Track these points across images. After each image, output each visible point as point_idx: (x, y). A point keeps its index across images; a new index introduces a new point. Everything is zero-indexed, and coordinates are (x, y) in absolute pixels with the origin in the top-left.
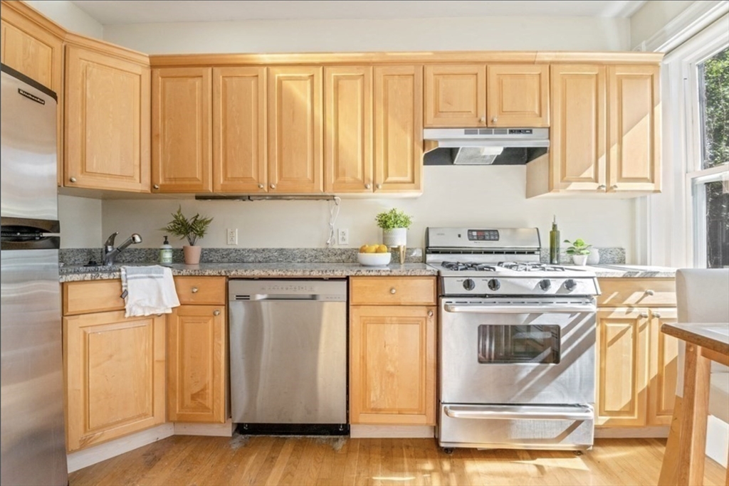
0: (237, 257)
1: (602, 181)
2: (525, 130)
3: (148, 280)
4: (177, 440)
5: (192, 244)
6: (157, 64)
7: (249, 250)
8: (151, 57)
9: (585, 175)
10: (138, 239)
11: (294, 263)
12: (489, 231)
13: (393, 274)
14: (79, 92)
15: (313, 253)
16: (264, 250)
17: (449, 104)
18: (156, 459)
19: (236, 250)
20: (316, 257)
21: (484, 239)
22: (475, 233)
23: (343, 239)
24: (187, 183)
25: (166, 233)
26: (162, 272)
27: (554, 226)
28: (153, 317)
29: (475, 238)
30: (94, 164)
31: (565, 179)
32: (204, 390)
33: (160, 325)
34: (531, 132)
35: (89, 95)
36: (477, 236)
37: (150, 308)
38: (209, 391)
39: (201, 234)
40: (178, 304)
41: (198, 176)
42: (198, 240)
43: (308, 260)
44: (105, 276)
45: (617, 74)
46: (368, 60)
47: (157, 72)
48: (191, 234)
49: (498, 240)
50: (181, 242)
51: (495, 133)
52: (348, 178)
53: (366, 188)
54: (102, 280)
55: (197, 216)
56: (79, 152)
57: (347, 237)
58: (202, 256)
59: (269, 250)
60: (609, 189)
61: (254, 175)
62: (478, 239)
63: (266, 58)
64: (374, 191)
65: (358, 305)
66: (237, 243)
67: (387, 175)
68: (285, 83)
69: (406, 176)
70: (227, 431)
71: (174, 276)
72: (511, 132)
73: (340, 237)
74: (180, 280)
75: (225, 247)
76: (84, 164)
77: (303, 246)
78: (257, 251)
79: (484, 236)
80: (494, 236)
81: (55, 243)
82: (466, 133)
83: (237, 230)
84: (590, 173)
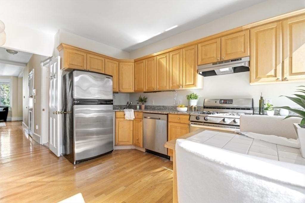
0: (153, 108)
1: (279, 76)
2: (238, 59)
3: (129, 112)
4: (135, 150)
5: (143, 104)
6: (136, 61)
7: (156, 106)
8: (134, 60)
9: (269, 74)
10: (131, 103)
11: (166, 110)
12: (229, 100)
13: (178, 113)
14: (121, 72)
15: (171, 107)
16: (159, 106)
17: (206, 55)
18: (130, 152)
19: (153, 106)
20: (172, 109)
21: (226, 103)
22: (223, 101)
23: (180, 103)
24: (140, 89)
25: (138, 102)
26: (132, 110)
27: (261, 98)
28: (130, 120)
29: (222, 103)
30: (124, 87)
31: (258, 77)
32: (139, 139)
33: (132, 122)
34: (241, 59)
35: (123, 72)
36: (223, 102)
37: (129, 118)
38: (140, 139)
39: (145, 102)
40: (134, 118)
41: (142, 87)
42: (145, 103)
43: (170, 109)
44: (122, 111)
45: (288, 23)
46: (180, 47)
47: (135, 63)
48: (143, 102)
49: (232, 104)
50: (140, 103)
51: (225, 63)
52: (175, 85)
53: (179, 87)
54: (121, 111)
55: (144, 97)
56: (121, 84)
57: (181, 102)
58: (145, 107)
59: (161, 106)
60: (284, 79)
61: (153, 86)
62: (223, 103)
63: (155, 54)
64: (182, 88)
65: (170, 122)
66: (154, 104)
67: (186, 83)
68: (160, 60)
69: (192, 82)
70: (144, 151)
71: (134, 112)
72: (232, 61)
73: (179, 102)
74: (136, 113)
75: (151, 105)
76: (122, 87)
77: (169, 105)
78: (158, 106)
79: (226, 102)
80: (231, 102)
81: (112, 104)
82: (213, 65)
83: (154, 101)
84: (272, 73)
